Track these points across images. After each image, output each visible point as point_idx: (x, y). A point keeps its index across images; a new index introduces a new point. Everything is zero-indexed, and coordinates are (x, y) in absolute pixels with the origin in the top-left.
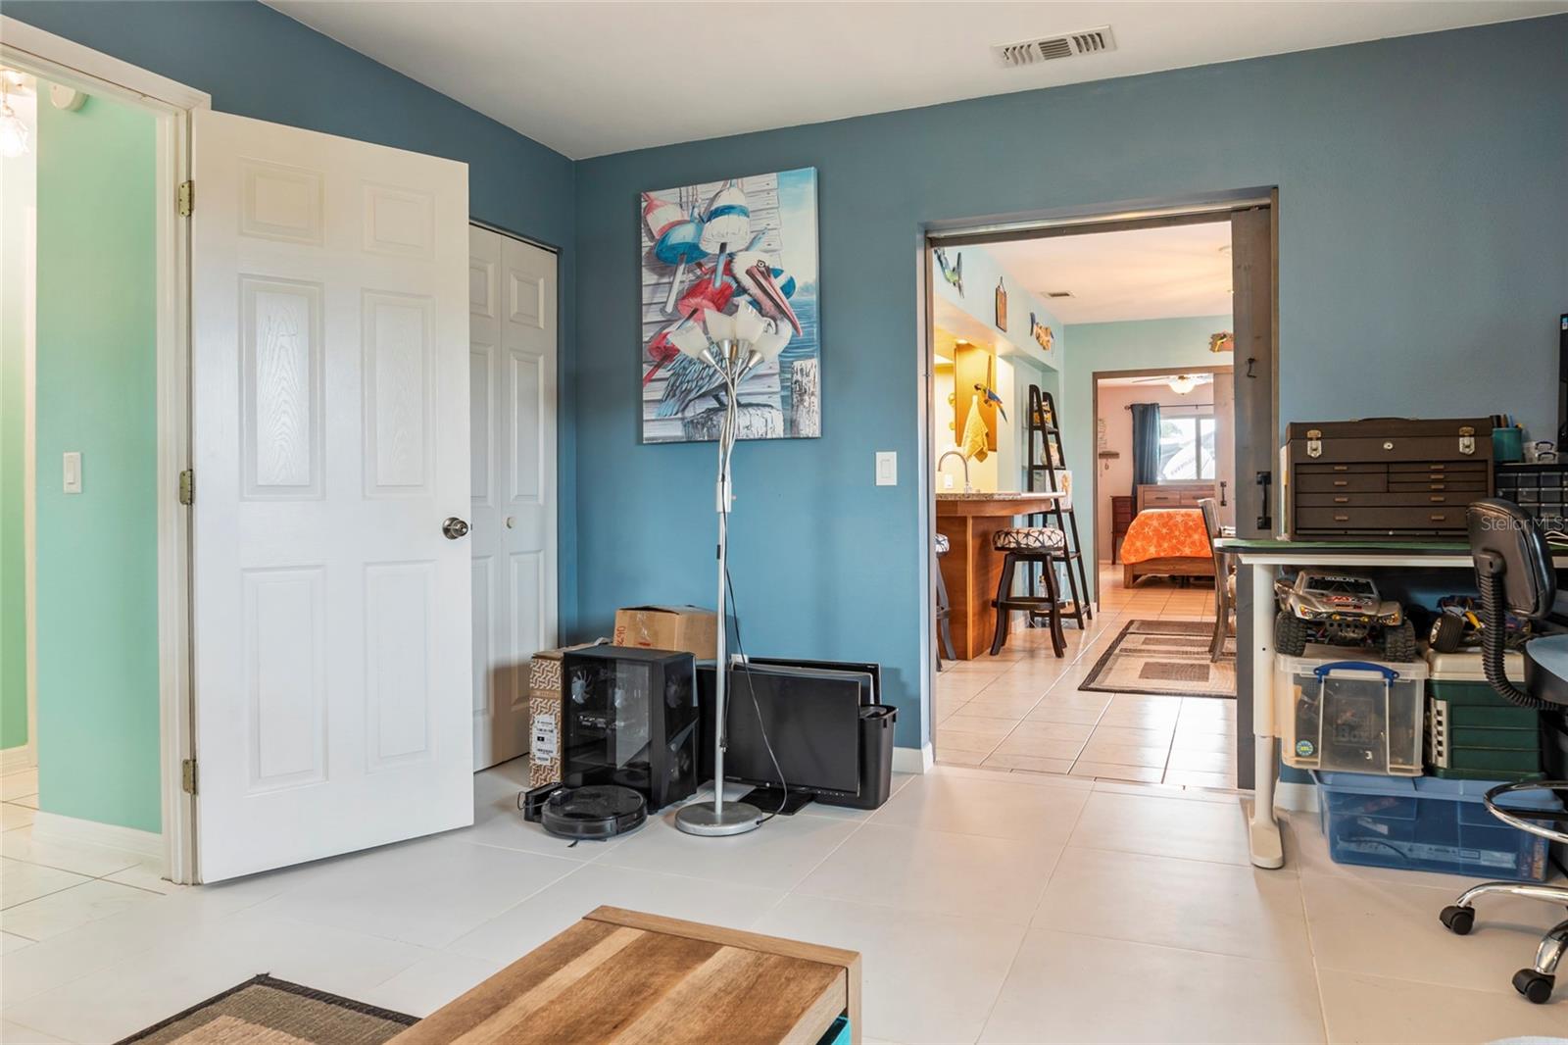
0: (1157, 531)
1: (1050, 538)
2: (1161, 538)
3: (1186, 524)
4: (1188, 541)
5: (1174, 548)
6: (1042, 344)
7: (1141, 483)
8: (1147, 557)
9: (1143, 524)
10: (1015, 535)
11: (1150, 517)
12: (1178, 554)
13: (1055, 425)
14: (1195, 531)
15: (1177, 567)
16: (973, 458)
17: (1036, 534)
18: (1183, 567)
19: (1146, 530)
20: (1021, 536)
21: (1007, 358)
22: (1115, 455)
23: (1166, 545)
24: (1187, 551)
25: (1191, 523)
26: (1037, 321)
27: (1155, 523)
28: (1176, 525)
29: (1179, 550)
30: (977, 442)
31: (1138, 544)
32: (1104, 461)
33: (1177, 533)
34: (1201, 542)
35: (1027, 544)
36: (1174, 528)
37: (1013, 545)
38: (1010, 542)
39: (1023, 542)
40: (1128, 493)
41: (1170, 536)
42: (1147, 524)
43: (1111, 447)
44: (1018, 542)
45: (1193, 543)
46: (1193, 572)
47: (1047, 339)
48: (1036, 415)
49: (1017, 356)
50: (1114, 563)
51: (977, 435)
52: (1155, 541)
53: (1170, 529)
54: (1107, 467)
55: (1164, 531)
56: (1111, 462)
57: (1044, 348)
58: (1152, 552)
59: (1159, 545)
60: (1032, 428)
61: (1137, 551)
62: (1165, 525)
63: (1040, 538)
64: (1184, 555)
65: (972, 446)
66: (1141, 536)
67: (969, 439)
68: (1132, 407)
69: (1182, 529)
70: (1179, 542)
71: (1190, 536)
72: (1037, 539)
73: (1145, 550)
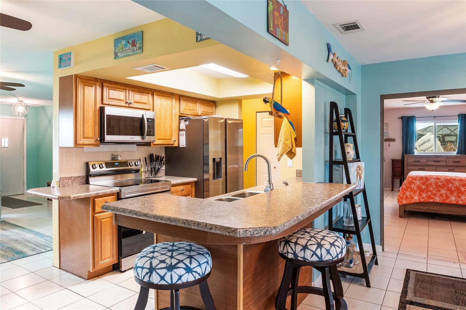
0: (419, 187)
1: (328, 252)
2: (421, 191)
3: (437, 184)
4: (438, 193)
5: (429, 197)
6: (339, 71)
7: (406, 153)
8: (413, 201)
9: (411, 183)
10: (292, 245)
11: (415, 178)
12: (431, 201)
13: (353, 130)
14: (443, 188)
15: (431, 208)
16: (285, 156)
17: (314, 248)
18: (435, 208)
19: (413, 186)
20: (298, 248)
21: (310, 80)
22: (393, 140)
23: (424, 195)
24: (438, 200)
25: (440, 184)
26: (333, 50)
27: (418, 182)
28: (431, 184)
29: (432, 198)
30: (287, 145)
31: (408, 193)
32: (388, 143)
33: (431, 189)
34: (446, 194)
35: (304, 258)
36: (430, 186)
37: (290, 256)
38: (288, 252)
39: (301, 254)
40: (400, 158)
41: (427, 190)
42: (413, 183)
43: (391, 136)
44: (295, 254)
45: (441, 195)
46: (441, 211)
47: (344, 68)
48: (335, 124)
49: (317, 79)
50: (392, 190)
51: (288, 140)
52: (418, 193)
53: (427, 186)
54: (389, 145)
55: (423, 187)
56: (391, 143)
57: (342, 75)
58: (416, 198)
59: (420, 195)
60: (332, 134)
61: (407, 197)
62: (424, 184)
63: (318, 252)
64: (435, 201)
65: (284, 148)
66: (409, 189)
67: (281, 143)
68: (402, 118)
69: (435, 187)
70: (432, 194)
71: (439, 191)
72: (314, 253)
73: (412, 198)
